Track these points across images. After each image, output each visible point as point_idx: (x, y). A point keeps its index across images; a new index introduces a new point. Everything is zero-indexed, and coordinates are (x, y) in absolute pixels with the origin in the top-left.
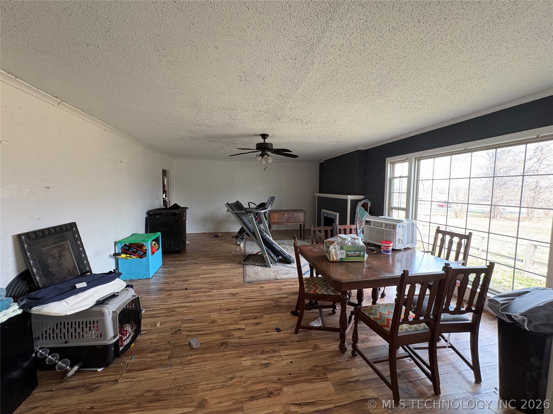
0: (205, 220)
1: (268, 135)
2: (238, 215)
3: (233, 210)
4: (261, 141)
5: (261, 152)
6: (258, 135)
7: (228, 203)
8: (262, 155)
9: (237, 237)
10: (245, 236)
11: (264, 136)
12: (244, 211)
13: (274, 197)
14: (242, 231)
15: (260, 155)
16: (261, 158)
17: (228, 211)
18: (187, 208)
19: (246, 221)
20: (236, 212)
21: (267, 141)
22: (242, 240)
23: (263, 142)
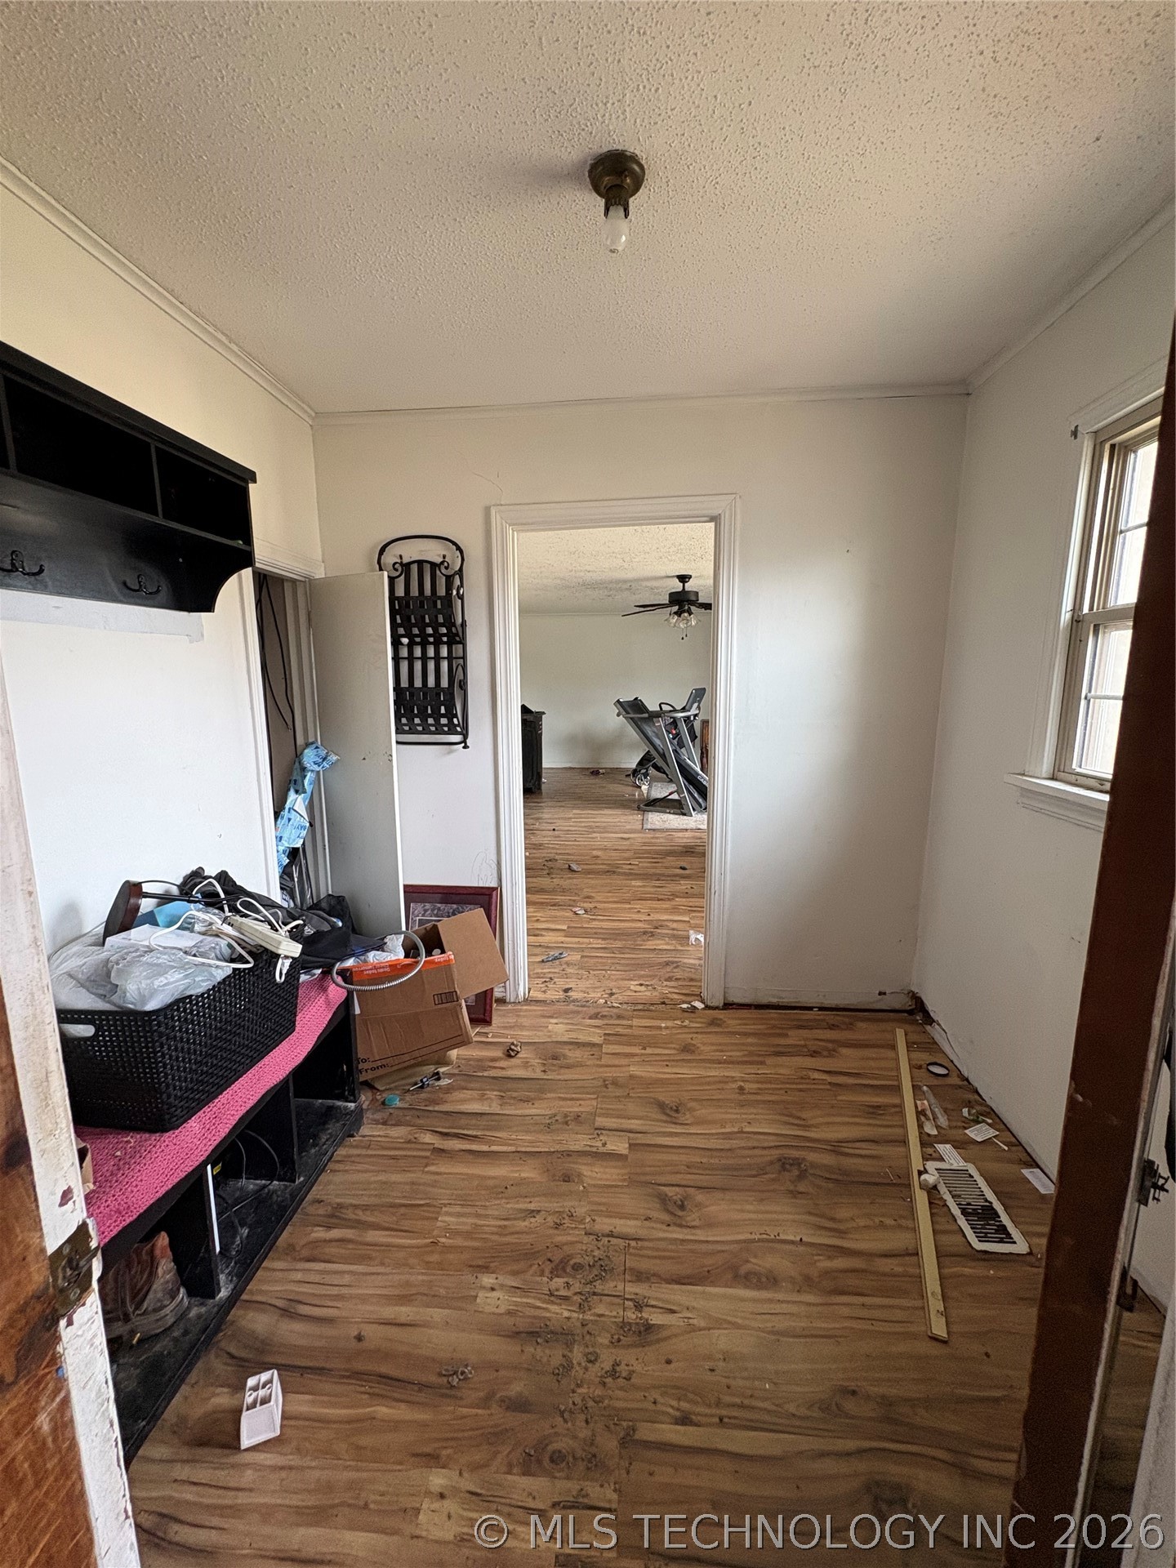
0: (573, 741)
1: (690, 577)
2: (636, 723)
3: (628, 713)
4: (678, 587)
5: (677, 607)
6: (673, 577)
7: (618, 701)
8: (678, 614)
9: (635, 772)
10: (652, 771)
11: (683, 579)
12: (646, 715)
13: (704, 689)
14: (645, 761)
15: (675, 613)
16: (676, 617)
17: (618, 715)
18: (544, 713)
19: (650, 734)
20: (632, 716)
21: (689, 586)
22: (645, 778)
23: (680, 589)
